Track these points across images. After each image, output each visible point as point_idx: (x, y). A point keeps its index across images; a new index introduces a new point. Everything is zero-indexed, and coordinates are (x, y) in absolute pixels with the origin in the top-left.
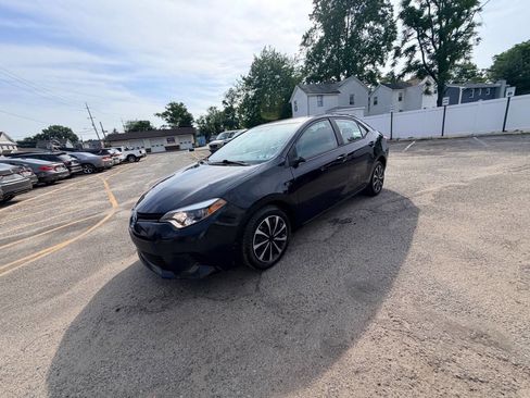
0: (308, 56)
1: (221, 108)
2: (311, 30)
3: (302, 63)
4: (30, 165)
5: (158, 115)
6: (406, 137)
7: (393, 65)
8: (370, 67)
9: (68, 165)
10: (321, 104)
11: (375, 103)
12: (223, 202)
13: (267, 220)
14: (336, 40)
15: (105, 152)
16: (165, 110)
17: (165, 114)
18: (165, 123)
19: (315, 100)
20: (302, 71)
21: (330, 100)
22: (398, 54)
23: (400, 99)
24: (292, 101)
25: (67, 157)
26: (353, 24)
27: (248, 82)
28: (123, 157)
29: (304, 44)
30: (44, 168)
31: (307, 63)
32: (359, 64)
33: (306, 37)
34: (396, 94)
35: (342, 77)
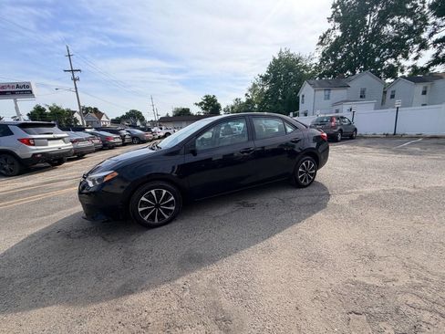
0: (323, 54)
1: (244, 100)
2: (329, 31)
3: (317, 61)
4: (101, 136)
5: (196, 104)
6: (414, 134)
7: (416, 58)
8: (391, 61)
9: (123, 138)
10: (328, 97)
11: (393, 97)
12: (116, 174)
13: (153, 192)
14: (355, 38)
15: (149, 130)
16: (201, 101)
17: (201, 104)
18: (200, 110)
19: (322, 93)
20: (315, 68)
21: (337, 94)
22: (424, 46)
23: (424, 93)
24: (300, 95)
25: (124, 132)
26: (374, 21)
27: (265, 79)
28: (162, 134)
29: (321, 43)
30: (108, 138)
31: (322, 60)
32: (377, 59)
33: (323, 38)
34: (420, 87)
35: (358, 72)
